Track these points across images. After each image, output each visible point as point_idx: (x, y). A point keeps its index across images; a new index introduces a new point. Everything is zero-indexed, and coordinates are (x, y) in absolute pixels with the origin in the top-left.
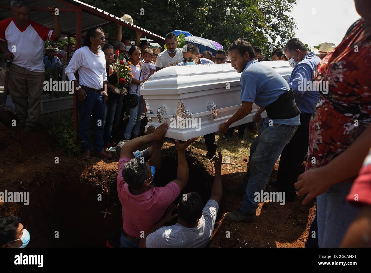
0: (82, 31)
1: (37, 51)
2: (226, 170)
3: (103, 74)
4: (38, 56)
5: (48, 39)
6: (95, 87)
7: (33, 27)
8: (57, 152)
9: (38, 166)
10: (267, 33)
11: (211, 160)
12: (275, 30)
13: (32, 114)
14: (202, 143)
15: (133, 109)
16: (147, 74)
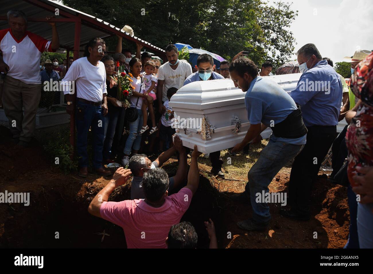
0: (80, 45)
1: (34, 62)
2: (233, 187)
3: (102, 86)
4: (35, 68)
5: (45, 50)
6: (93, 100)
7: (30, 38)
8: (52, 169)
9: (30, 184)
10: (266, 48)
11: (216, 176)
12: (275, 44)
13: (26, 128)
14: (205, 158)
15: (133, 122)
16: (148, 86)
